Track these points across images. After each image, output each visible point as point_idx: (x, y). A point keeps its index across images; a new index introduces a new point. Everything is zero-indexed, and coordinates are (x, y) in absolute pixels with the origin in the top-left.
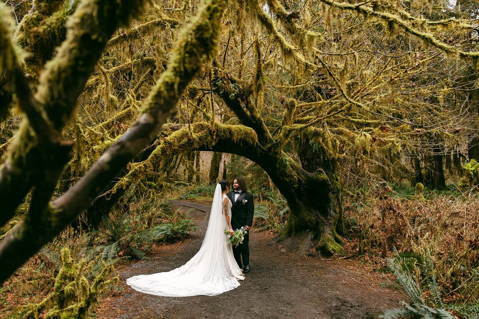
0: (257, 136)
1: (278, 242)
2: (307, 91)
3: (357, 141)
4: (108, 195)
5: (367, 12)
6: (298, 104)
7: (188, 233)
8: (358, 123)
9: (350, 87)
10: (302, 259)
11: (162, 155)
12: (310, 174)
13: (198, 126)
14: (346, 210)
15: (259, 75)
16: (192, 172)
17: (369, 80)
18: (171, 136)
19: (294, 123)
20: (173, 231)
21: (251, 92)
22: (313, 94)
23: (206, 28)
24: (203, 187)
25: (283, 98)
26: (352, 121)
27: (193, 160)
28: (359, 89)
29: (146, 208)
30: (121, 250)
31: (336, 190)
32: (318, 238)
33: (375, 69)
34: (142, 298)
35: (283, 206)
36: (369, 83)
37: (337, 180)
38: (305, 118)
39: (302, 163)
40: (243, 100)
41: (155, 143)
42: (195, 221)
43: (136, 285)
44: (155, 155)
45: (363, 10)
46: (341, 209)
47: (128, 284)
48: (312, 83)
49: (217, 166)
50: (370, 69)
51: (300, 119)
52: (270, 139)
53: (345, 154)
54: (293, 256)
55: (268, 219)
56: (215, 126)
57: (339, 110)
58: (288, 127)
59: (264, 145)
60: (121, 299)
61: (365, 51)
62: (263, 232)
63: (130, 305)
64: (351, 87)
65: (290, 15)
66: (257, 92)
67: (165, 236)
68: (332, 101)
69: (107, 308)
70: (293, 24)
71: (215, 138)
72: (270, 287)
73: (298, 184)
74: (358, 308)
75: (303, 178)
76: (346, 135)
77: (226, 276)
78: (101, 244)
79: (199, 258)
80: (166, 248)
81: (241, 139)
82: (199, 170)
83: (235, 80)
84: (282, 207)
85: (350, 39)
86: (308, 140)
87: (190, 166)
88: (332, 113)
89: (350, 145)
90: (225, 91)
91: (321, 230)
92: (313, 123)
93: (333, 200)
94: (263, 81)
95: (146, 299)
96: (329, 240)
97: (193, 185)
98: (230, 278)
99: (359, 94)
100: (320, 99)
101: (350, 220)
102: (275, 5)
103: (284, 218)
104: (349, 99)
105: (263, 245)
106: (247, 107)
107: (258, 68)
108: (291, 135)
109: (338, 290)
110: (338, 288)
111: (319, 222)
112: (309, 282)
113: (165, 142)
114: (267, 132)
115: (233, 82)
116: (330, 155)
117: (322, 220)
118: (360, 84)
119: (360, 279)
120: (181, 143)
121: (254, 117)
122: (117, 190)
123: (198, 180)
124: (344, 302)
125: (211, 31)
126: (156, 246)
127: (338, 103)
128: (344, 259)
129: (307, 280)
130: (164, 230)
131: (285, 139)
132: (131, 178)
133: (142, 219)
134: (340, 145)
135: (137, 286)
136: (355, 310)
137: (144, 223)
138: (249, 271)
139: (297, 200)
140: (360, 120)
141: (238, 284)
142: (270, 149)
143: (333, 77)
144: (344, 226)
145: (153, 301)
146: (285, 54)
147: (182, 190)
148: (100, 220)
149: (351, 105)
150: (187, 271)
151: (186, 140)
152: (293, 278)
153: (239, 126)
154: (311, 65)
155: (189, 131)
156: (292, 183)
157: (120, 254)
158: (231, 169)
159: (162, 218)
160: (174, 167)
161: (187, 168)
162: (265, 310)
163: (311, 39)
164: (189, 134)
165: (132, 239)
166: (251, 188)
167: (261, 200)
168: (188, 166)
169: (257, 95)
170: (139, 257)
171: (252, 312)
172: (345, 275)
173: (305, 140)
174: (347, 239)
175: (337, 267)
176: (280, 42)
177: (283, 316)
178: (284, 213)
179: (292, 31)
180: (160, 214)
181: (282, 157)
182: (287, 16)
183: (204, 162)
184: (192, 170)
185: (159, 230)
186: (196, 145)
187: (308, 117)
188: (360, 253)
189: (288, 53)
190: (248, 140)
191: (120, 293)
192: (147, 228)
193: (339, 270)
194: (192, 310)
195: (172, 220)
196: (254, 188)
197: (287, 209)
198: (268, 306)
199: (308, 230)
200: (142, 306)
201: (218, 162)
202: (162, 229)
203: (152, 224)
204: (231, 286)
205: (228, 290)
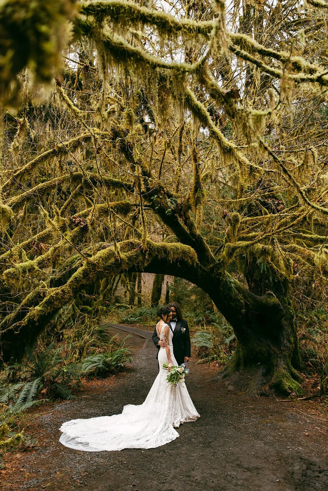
0: (196, 255)
1: (225, 376)
4: (16, 328)
6: (242, 218)
7: (123, 365)
10: (253, 400)
11: (83, 278)
12: (258, 298)
13: (128, 244)
14: (301, 339)
15: (197, 187)
16: (133, 294)
18: (96, 256)
19: (239, 240)
20: (105, 363)
21: (189, 208)
22: (258, 209)
24: (144, 310)
25: (226, 212)
29: (79, 336)
30: (45, 387)
31: (289, 316)
32: (272, 373)
35: (230, 333)
36: (325, 192)
37: (290, 304)
38: (251, 235)
39: (249, 285)
40: (181, 216)
41: (76, 265)
42: (132, 350)
44: (76, 278)
46: (296, 339)
48: (256, 196)
49: (159, 287)
51: (245, 235)
52: (212, 258)
53: (297, 275)
54: (243, 395)
55: (213, 349)
56: (148, 244)
57: (290, 224)
58: (232, 245)
59: (205, 265)
60: (32, 456)
62: (208, 364)
63: (43, 464)
64: (307, 194)
65: (227, 93)
66: (196, 206)
67: (96, 369)
68: (281, 215)
69: (14, 469)
70: (232, 104)
71: (147, 257)
73: (245, 309)
75: (250, 302)
76: (300, 253)
78: (22, 380)
80: (97, 383)
81: (178, 259)
82: (140, 292)
83: (172, 195)
84: (228, 334)
86: (255, 259)
87: (131, 288)
88: (282, 229)
90: (160, 206)
91: (274, 364)
92: (261, 240)
93: (286, 328)
94: (202, 194)
95: (63, 457)
96: (284, 376)
97: (134, 307)
100: (267, 213)
101: (307, 350)
102: (208, 80)
103: (230, 347)
105: (207, 381)
106: (186, 224)
107: (196, 179)
108: (235, 254)
109: (300, 444)
110: (300, 442)
111: (271, 354)
112: (264, 432)
113: (88, 263)
114: (208, 250)
115: (170, 196)
116: (281, 275)
117: (275, 351)
119: (326, 428)
120: (107, 264)
121: (193, 234)
122: (28, 321)
123: (140, 301)
124: (310, 465)
126: (85, 381)
127: (288, 217)
128: (304, 399)
129: (261, 430)
130: (96, 362)
131: (228, 259)
132: (45, 306)
133: (73, 348)
134: (294, 265)
136: (325, 478)
137: (75, 353)
139: (245, 327)
141: (176, 435)
142: (212, 269)
143: (288, 175)
144: (300, 358)
145: (72, 459)
146: (224, 153)
147: (123, 314)
151: (112, 260)
152: (243, 426)
153: (175, 244)
154: (256, 168)
155: (115, 250)
156: (238, 308)
157: (43, 392)
158: (175, 291)
159: (97, 347)
160: (111, 289)
161: (128, 290)
162: (209, 475)
163: (257, 119)
164: (116, 253)
165: (59, 374)
166: (195, 310)
167: (205, 325)
168: (129, 287)
169: (196, 209)
170: (64, 396)
171: (192, 479)
172: (307, 422)
173: (252, 259)
174: (305, 374)
175: (297, 412)
176: (218, 139)
177: (232, 485)
178: (231, 341)
179: (232, 114)
180: (94, 341)
181: (226, 279)
182: (224, 95)
183: (146, 284)
184: (133, 292)
185: (90, 361)
186: (125, 267)
187: (254, 233)
188: (322, 392)
189: (228, 152)
190: (186, 260)
191: (33, 447)
192: (78, 359)
193: (298, 416)
194: (118, 474)
195: (108, 348)
196: (198, 311)
197: (233, 336)
198: (213, 469)
199: (259, 363)
200: (57, 467)
201: (160, 283)
202: (94, 361)
203: (85, 354)
204: (168, 437)
205: (164, 443)
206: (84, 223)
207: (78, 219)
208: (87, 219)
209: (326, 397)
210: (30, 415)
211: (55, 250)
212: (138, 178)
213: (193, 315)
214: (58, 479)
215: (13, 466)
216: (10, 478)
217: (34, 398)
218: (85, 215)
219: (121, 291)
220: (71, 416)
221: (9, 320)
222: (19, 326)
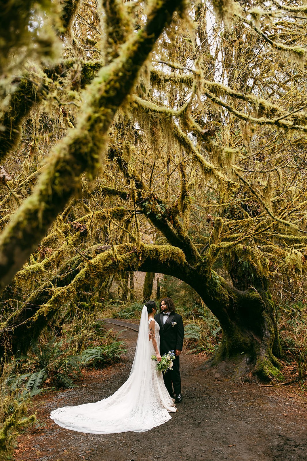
0: (184, 255)
1: (212, 365)
2: (233, 209)
3: (287, 260)
4: (28, 323)
5: (288, 126)
6: (224, 222)
7: (119, 356)
8: (287, 240)
9: (275, 204)
10: (238, 386)
11: (86, 278)
12: (241, 292)
13: (123, 248)
14: (282, 329)
15: (184, 195)
16: (126, 291)
17: (295, 196)
18: (96, 259)
19: (222, 241)
20: (103, 355)
21: (177, 212)
22: (240, 212)
23: (84, 141)
24: (137, 305)
25: (210, 217)
26: (281, 238)
27: (127, 279)
28: (286, 205)
29: (77, 330)
30: (48, 377)
31: (269, 309)
32: (254, 361)
33: (301, 185)
34: (64, 436)
35: (217, 326)
36: (296, 199)
37: (270, 298)
38: (233, 236)
39: (233, 281)
40: (170, 220)
41: (79, 267)
42: (127, 342)
43: (60, 419)
44: (79, 278)
45: (283, 124)
46: (277, 329)
47: (52, 418)
48: (238, 201)
49: (151, 283)
50: (295, 185)
51: (227, 236)
52: (199, 258)
53: (276, 271)
54: (228, 382)
55: (201, 340)
56: (141, 247)
57: (268, 227)
58: (215, 246)
59: (192, 264)
60: (42, 437)
61: (289, 167)
62: (197, 354)
63: (51, 444)
64: (277, 204)
65: (205, 133)
66: (183, 212)
67: (94, 361)
68: (259, 218)
69: (26, 449)
70: (209, 141)
71: (140, 259)
72: (204, 420)
73: (229, 303)
74: (303, 448)
75: (234, 296)
76: (276, 252)
77: (156, 407)
78: (28, 371)
79: (128, 387)
80: (95, 373)
81: (168, 259)
82: (133, 288)
83: (162, 201)
84: (215, 326)
85: (273, 159)
86: (237, 259)
87: (124, 284)
88: (260, 231)
89: (281, 263)
90: (151, 211)
91: (257, 353)
92: (241, 241)
93: (267, 320)
94: (188, 201)
95: (69, 437)
96: (265, 363)
97: (127, 303)
98: (161, 409)
99: (286, 210)
100: (247, 216)
101: (287, 340)
102: (190, 123)
103: (217, 338)
104: (276, 217)
105: (196, 370)
106: (174, 226)
107: (183, 188)
108: (219, 254)
109: (279, 424)
110: (279, 422)
111: (254, 344)
112: (247, 414)
113: (89, 265)
115: (160, 202)
116: (261, 272)
117: (257, 341)
118: (286, 201)
119: (303, 409)
120: (106, 265)
121: (181, 237)
122: (38, 317)
123: (132, 297)
124: (287, 440)
125: (91, 145)
126: (85, 371)
127: (265, 220)
128: (284, 385)
129: (244, 412)
130: (94, 354)
131: (213, 258)
132: (53, 304)
133: (72, 342)
134: (270, 264)
135: (61, 421)
136: (300, 451)
137: (75, 346)
138: (181, 401)
139: (229, 320)
140: (289, 236)
141: (169, 417)
142: (198, 267)
143: (256, 195)
144: (281, 347)
145: (77, 439)
146: (205, 173)
147: (117, 309)
148: (29, 346)
149: (278, 223)
150: (114, 402)
151: (110, 262)
152: (229, 409)
153: (165, 246)
154: (233, 184)
155: (113, 253)
156: (223, 302)
157: (47, 381)
158: (165, 286)
159: (94, 340)
160: (106, 286)
161: (121, 286)
162: (198, 450)
163: (228, 155)
164: (114, 256)
165: (61, 365)
166: (184, 305)
167: (194, 319)
168: (122, 284)
169: (183, 215)
170: (67, 385)
171: (183, 454)
172: (286, 404)
173: (234, 258)
174: (285, 362)
175: (277, 395)
176: (200, 162)
177: (218, 458)
178: (218, 333)
179: (209, 149)
180: (92, 335)
181: (212, 276)
182: (202, 134)
183: (138, 280)
184: (126, 288)
185: (89, 353)
186: (121, 267)
187: (236, 235)
188: (300, 377)
189: (208, 171)
190: (175, 260)
191: (41, 430)
192: (77, 352)
193: (278, 399)
194: (118, 451)
195: (104, 342)
196: (187, 305)
197: (219, 328)
198: (202, 445)
199: (243, 353)
200: (64, 446)
201: (151, 280)
202: (92, 353)
203: (83, 347)
204: (162, 419)
205: (159, 424)
206: (84, 228)
207: (78, 225)
208: (86, 225)
209: (303, 382)
210: (36, 402)
211: (59, 253)
212: (132, 190)
213: (182, 309)
214: (66, 456)
215: (25, 446)
216: (24, 456)
217: (40, 387)
218: (85, 222)
219: (115, 287)
220: (74, 403)
221: (15, 317)
222: (31, 321)
